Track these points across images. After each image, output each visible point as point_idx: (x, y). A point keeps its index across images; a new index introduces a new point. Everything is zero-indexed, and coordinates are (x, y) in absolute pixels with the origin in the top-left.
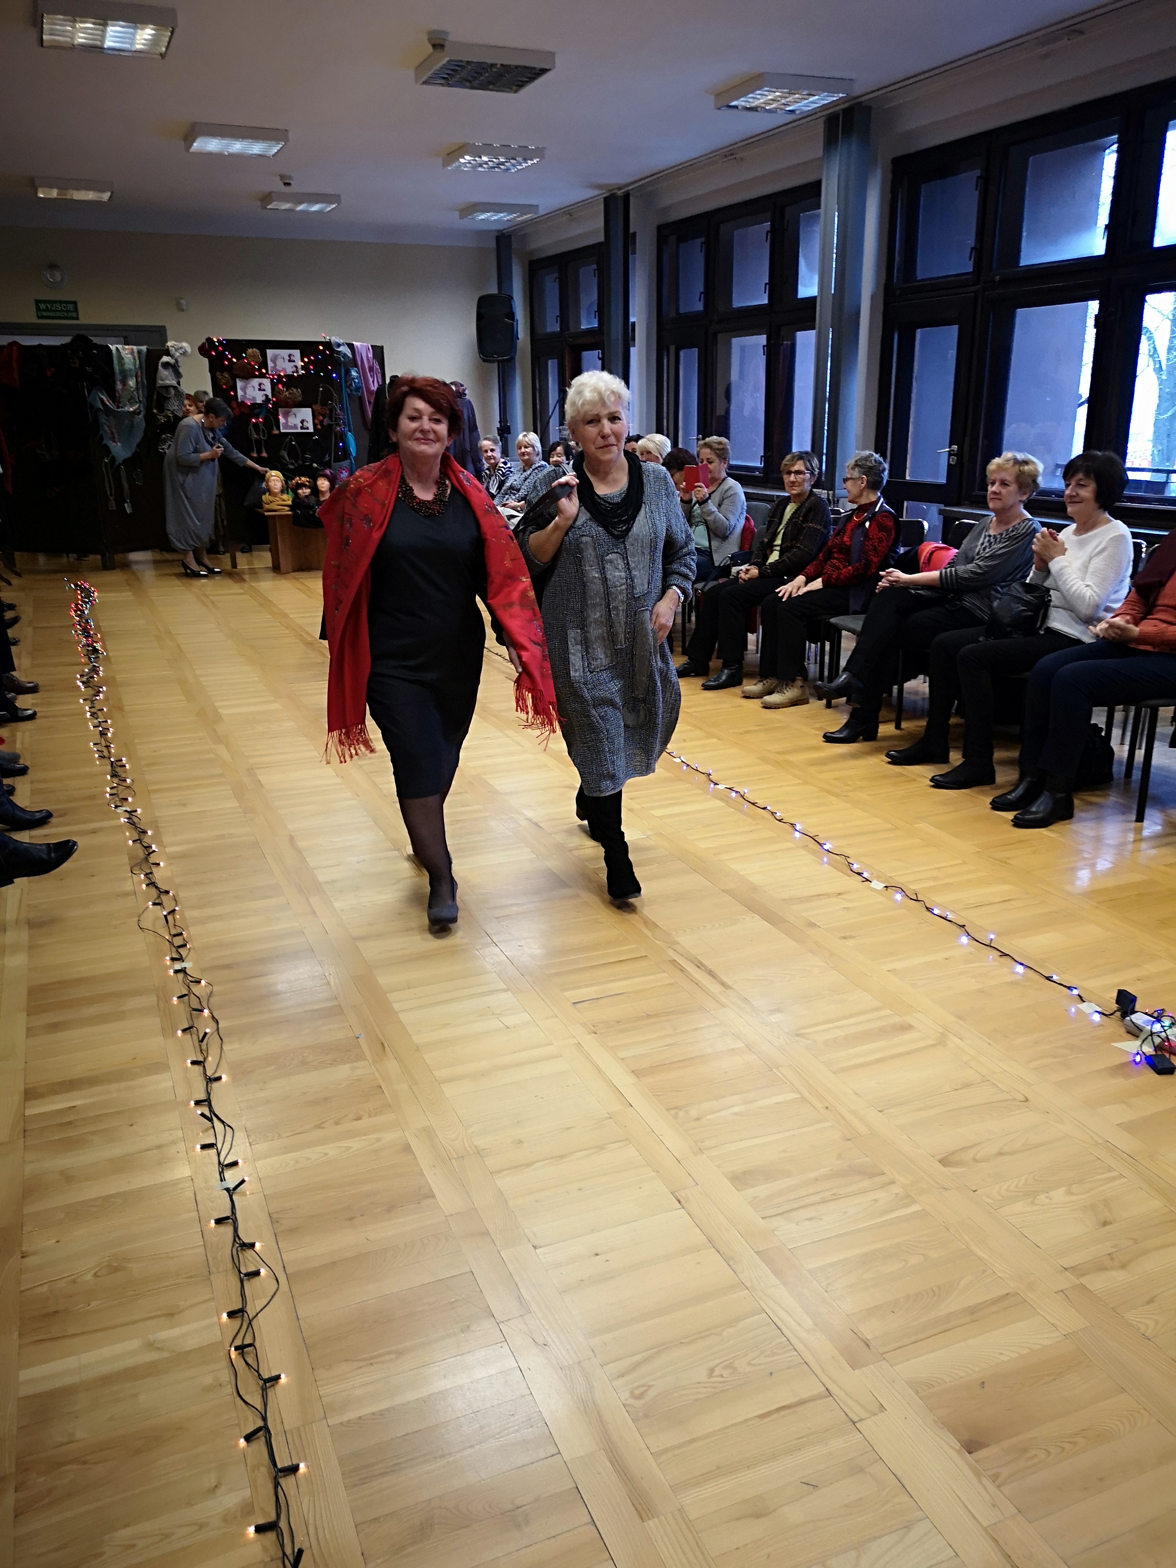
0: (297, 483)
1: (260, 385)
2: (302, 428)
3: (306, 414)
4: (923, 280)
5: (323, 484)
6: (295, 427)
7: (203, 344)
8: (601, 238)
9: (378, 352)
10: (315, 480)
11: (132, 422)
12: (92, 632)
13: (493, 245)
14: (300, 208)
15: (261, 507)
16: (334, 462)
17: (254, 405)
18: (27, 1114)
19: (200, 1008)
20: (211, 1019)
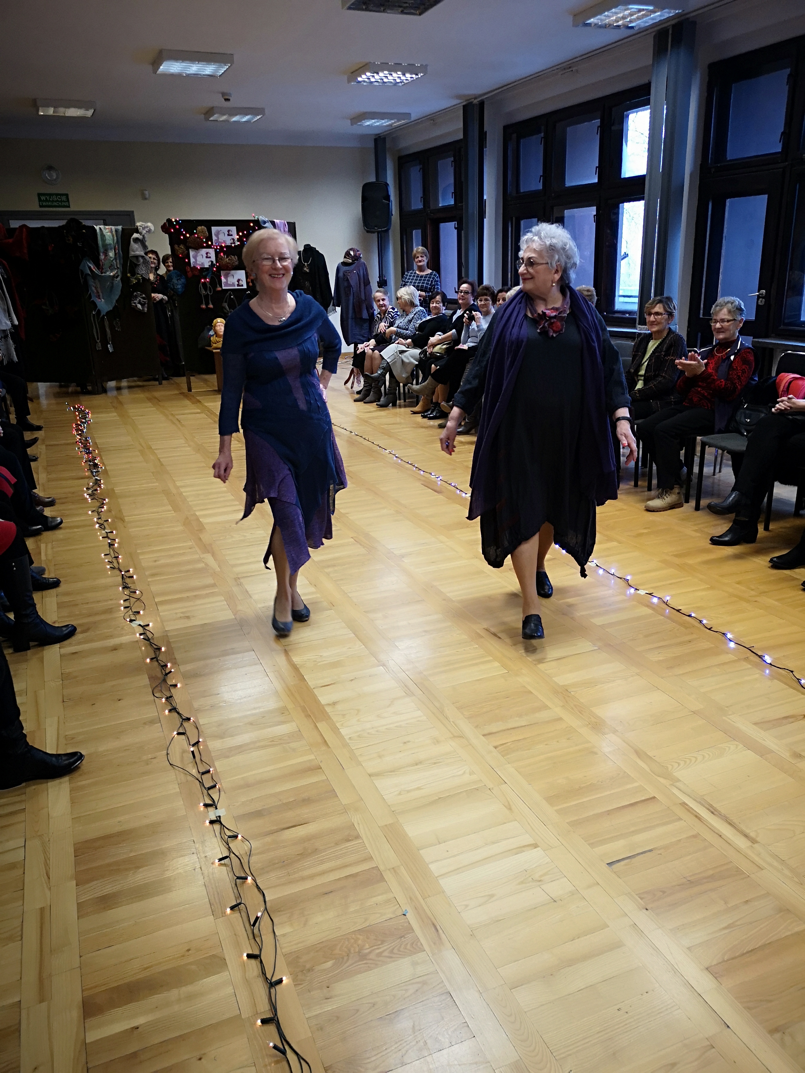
1: (207, 253)
2: (238, 285)
3: (241, 274)
4: (730, 160)
6: (233, 285)
7: (165, 223)
8: (461, 136)
11: (112, 283)
12: (91, 449)
13: (372, 145)
14: (235, 119)
15: (210, 346)
17: (203, 269)
18: (87, 1041)
19: (243, 875)
20: (256, 890)
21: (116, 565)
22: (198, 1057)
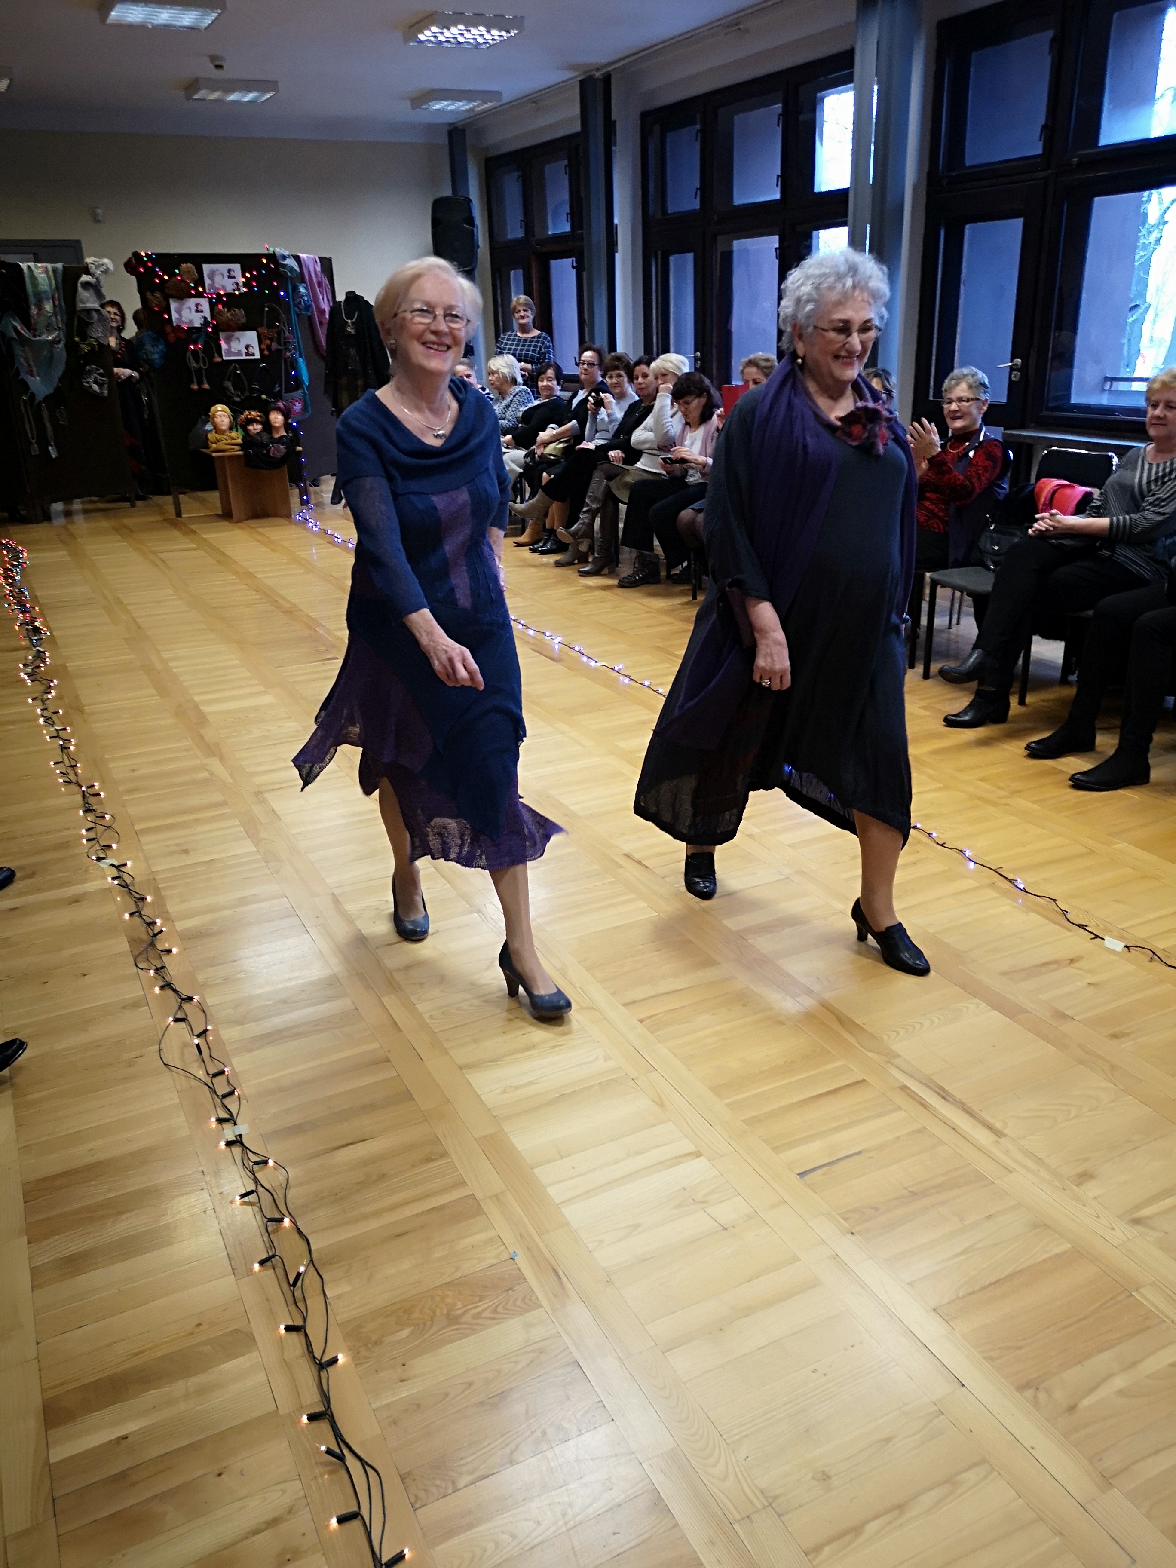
0: (247, 418)
1: (197, 305)
2: (247, 354)
3: (251, 338)
4: (970, 167)
5: (277, 418)
6: (239, 353)
7: (130, 259)
8: (577, 127)
9: (327, 265)
10: (267, 415)
11: (51, 352)
12: (28, 606)
13: (444, 140)
14: (232, 97)
15: (208, 447)
16: (285, 393)
17: (192, 330)
18: (52, 1461)
19: (277, 1216)
20: (297, 1236)
21: (72, 777)
22: (217, 1472)
